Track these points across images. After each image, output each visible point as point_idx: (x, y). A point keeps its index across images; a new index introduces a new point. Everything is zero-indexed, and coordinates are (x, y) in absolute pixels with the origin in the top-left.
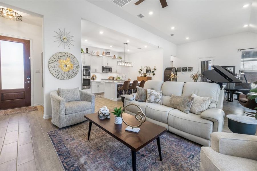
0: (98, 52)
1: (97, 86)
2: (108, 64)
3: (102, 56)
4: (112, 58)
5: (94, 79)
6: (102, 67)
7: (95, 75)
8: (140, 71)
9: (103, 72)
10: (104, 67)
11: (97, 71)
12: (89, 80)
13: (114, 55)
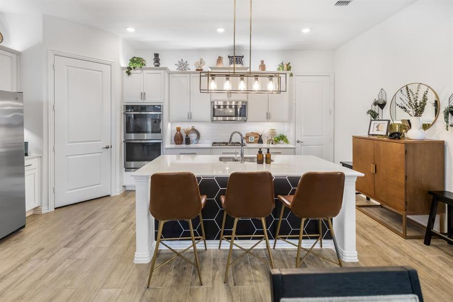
6: (213, 103)
9: (214, 118)
10: (220, 103)
11: (194, 119)
13: (262, 61)
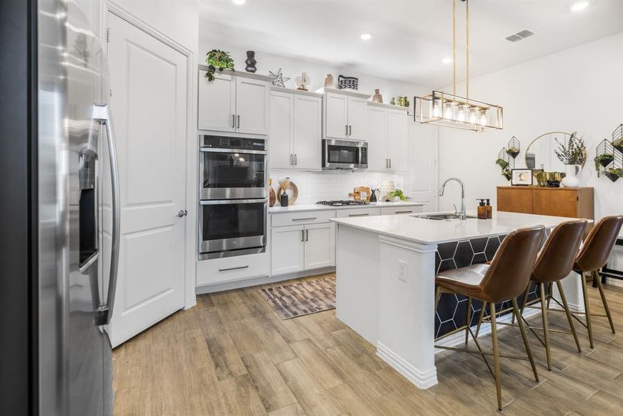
0: (304, 75)
1: (298, 236)
2: (348, 129)
3: (321, 91)
4: (369, 104)
5: (284, 201)
6: (323, 141)
7: (291, 180)
8: (507, 158)
9: (328, 165)
10: (333, 143)
11: (300, 165)
12: (259, 208)
13: (376, 90)
